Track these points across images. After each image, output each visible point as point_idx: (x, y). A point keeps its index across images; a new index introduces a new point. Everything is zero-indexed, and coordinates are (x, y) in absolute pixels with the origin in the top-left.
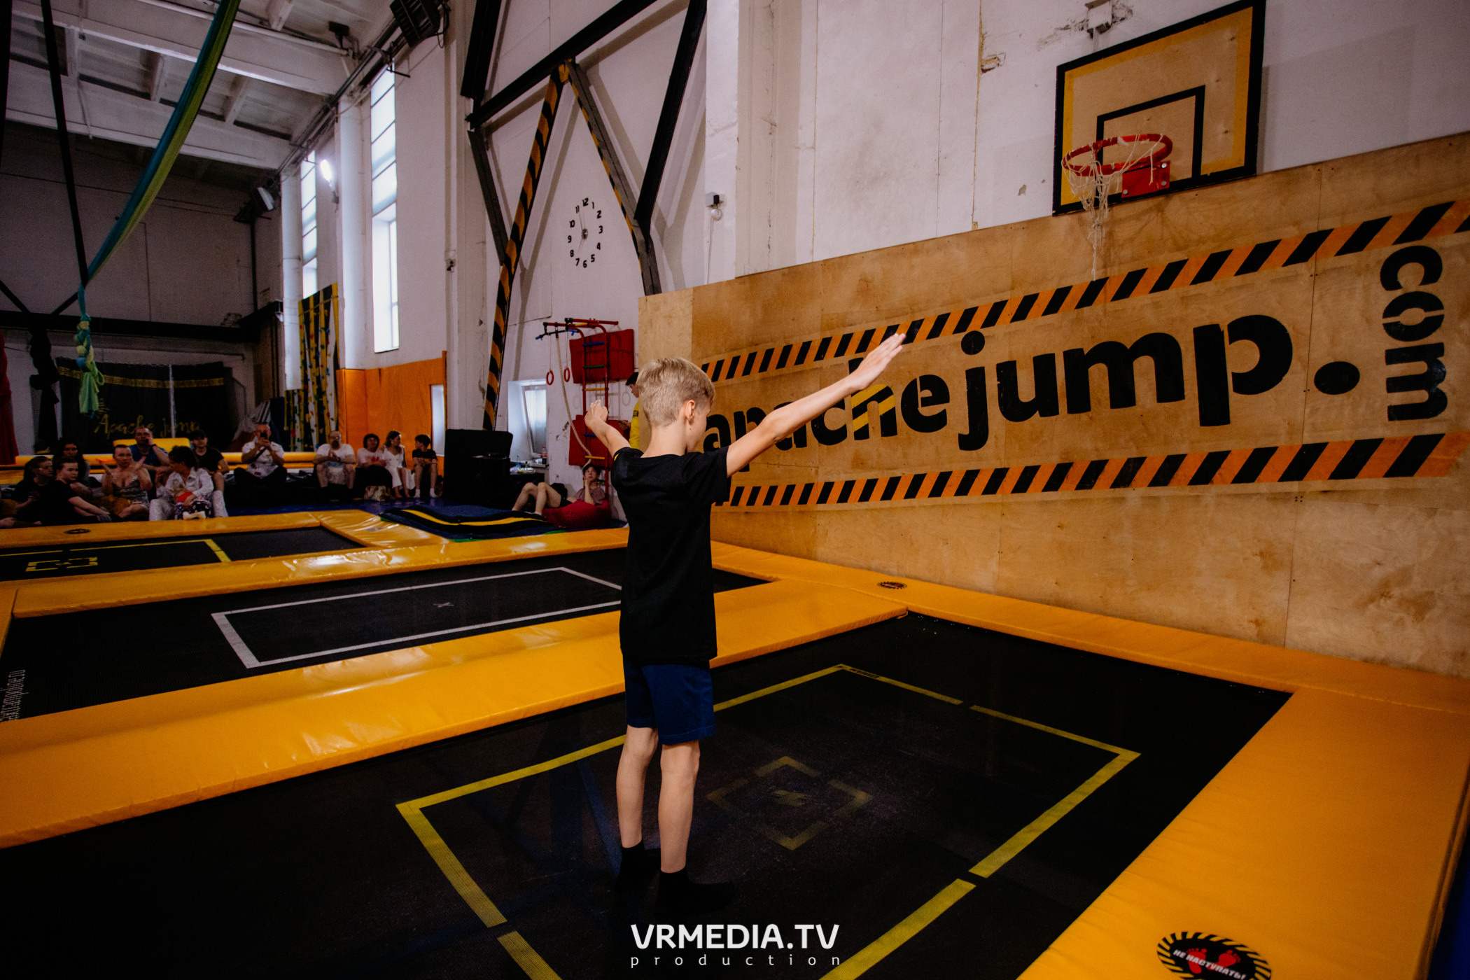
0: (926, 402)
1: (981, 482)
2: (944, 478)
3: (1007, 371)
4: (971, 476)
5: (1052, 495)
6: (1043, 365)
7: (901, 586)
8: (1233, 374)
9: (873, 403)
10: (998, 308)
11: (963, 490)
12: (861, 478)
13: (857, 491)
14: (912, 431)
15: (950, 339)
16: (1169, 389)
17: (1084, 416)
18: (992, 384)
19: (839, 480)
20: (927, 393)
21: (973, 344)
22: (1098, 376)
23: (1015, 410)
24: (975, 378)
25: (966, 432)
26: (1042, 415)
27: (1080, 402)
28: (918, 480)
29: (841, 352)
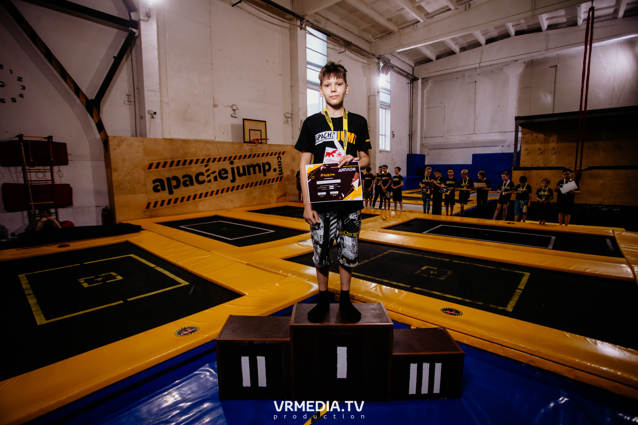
0: (224, 174)
1: (235, 188)
2: (228, 188)
3: (238, 168)
4: (233, 187)
5: (247, 189)
6: (244, 167)
7: (230, 210)
8: (267, 170)
9: (211, 175)
10: (236, 157)
11: (232, 190)
12: (210, 191)
13: (209, 194)
14: (221, 180)
15: (227, 162)
16: (260, 172)
17: (250, 176)
18: (236, 170)
19: (204, 192)
20: (223, 172)
21: (232, 163)
22: (251, 169)
23: (240, 175)
24: (233, 169)
25: (232, 179)
26: (244, 176)
27: (249, 174)
28: (223, 190)
29: (202, 162)
